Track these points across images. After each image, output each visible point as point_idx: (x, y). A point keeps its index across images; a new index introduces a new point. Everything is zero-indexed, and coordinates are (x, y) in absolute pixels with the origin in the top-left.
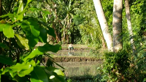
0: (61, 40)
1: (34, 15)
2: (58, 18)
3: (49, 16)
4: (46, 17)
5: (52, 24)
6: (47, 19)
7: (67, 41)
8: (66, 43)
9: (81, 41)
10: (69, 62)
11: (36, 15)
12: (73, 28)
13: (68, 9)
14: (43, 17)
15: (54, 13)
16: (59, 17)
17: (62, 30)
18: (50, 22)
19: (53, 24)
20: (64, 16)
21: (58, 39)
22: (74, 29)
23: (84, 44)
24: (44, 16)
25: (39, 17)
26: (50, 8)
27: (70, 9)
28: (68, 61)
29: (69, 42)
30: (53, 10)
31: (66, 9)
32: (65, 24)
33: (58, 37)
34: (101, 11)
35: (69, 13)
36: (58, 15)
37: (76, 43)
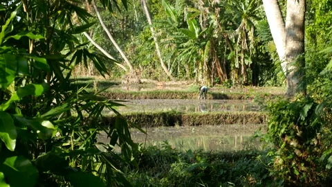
0: (229, 77)
1: (169, 21)
2: (221, 28)
3: (201, 24)
4: (194, 27)
5: (209, 42)
6: (197, 30)
7: (244, 79)
8: (241, 83)
9: (275, 79)
10: (234, 125)
11: (173, 22)
12: (256, 49)
13: (243, 7)
14: (189, 27)
15: (213, 17)
16: (225, 25)
17: (230, 54)
18: (204, 37)
19: (211, 42)
20: (235, 23)
21: (222, 76)
22: (258, 53)
23: (281, 85)
24: (191, 24)
25: (181, 27)
26: (204, 6)
27: (249, 8)
28: (232, 123)
29: (247, 81)
30: (210, 10)
31: (241, 7)
32: (238, 42)
33: (223, 70)
34: (277, 16)
35: (246, 18)
36: (222, 22)
37: (262, 84)
